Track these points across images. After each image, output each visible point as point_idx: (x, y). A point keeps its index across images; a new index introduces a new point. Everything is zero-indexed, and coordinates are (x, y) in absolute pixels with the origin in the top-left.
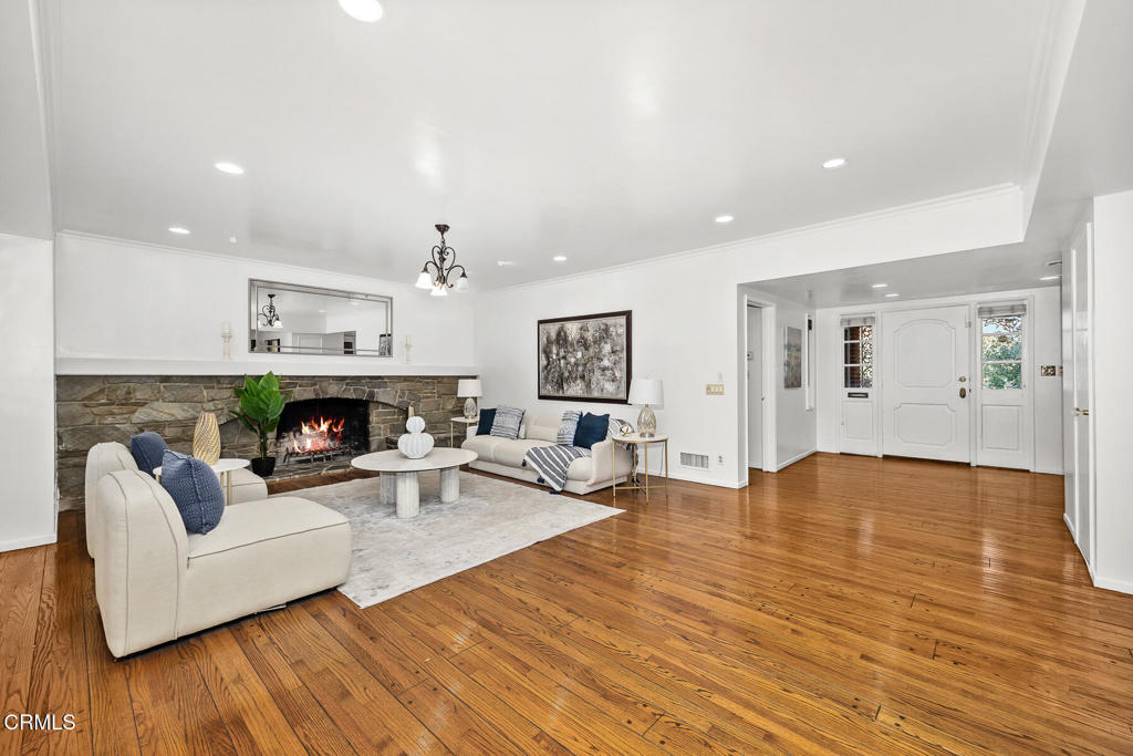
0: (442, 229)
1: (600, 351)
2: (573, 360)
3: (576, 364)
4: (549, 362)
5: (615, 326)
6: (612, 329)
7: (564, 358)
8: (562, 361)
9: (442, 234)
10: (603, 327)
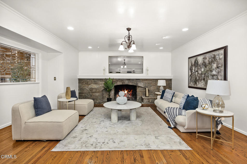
0: (129, 29)
1: (212, 67)
2: (200, 72)
3: (202, 74)
4: (192, 73)
5: (218, 55)
6: (217, 56)
7: (197, 71)
8: (196, 73)
9: (129, 31)
10: (213, 56)
